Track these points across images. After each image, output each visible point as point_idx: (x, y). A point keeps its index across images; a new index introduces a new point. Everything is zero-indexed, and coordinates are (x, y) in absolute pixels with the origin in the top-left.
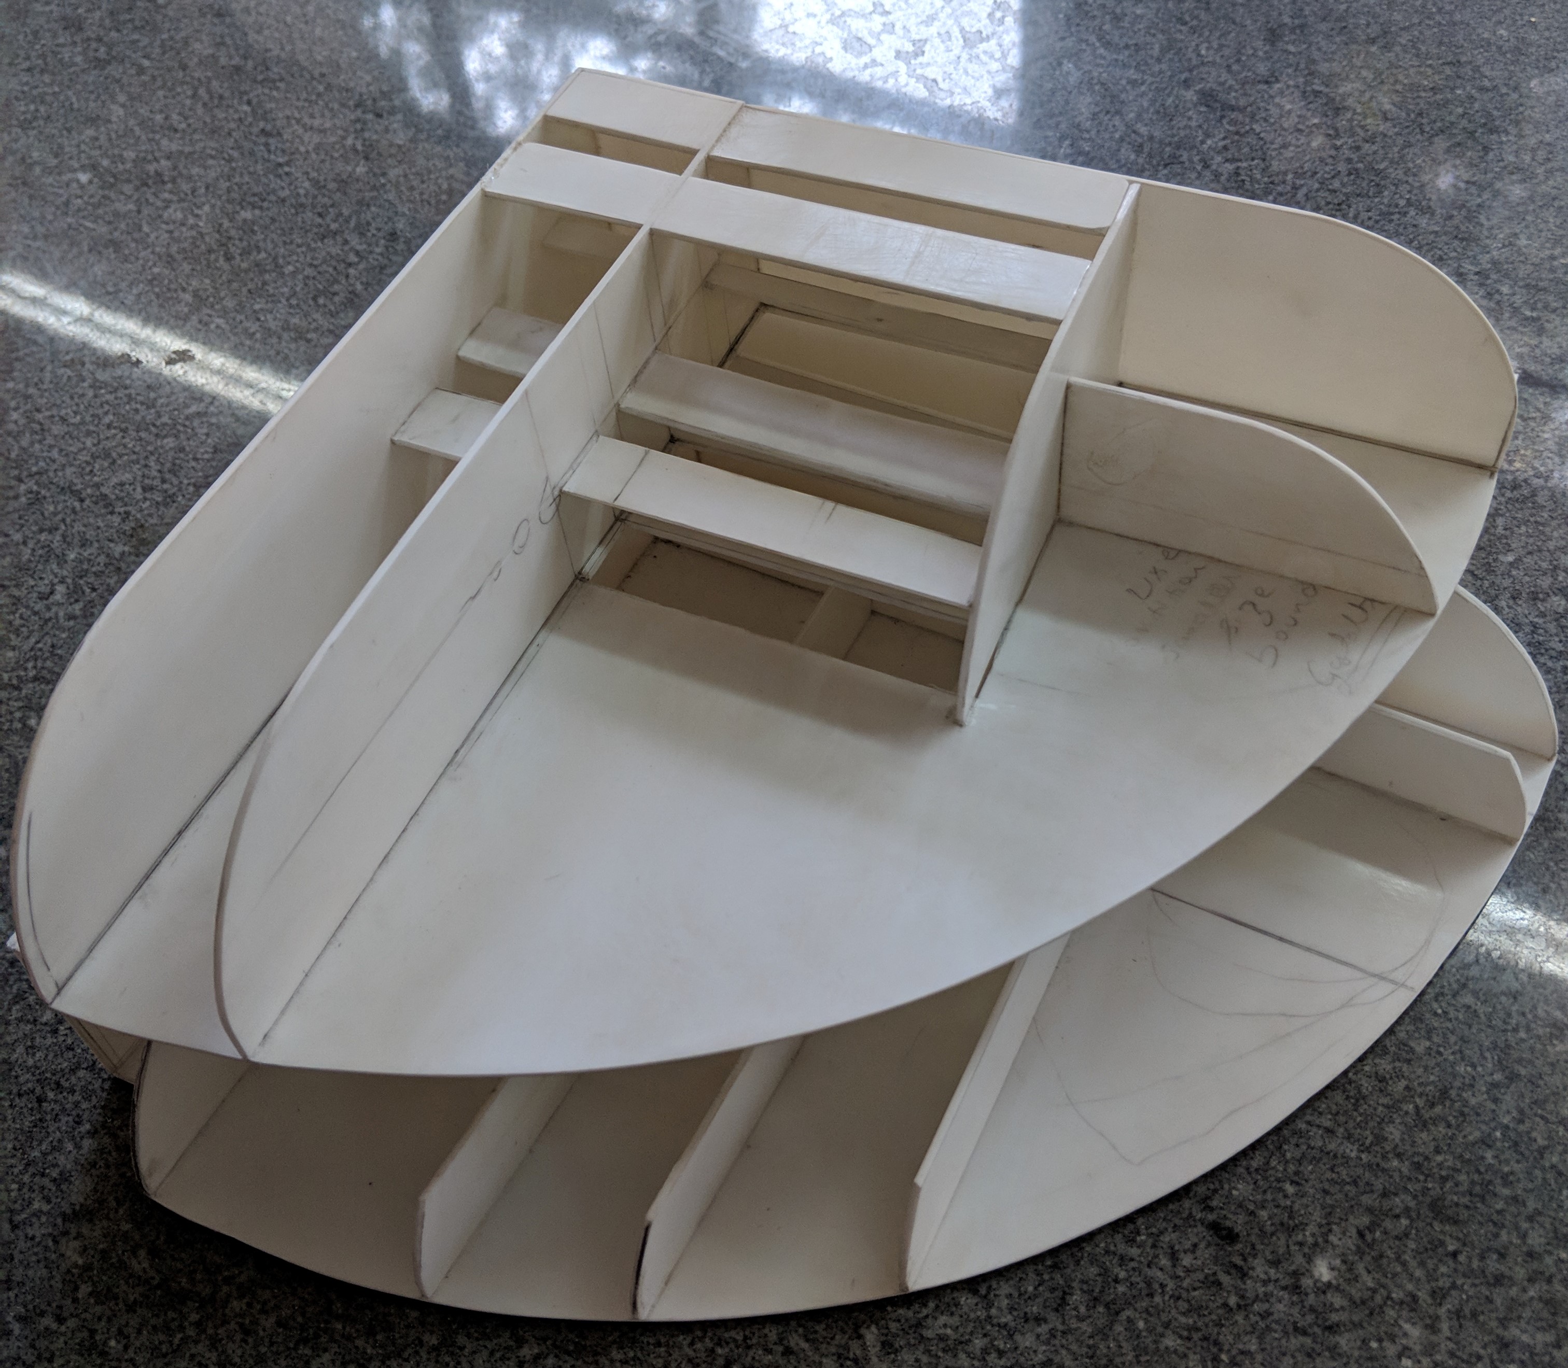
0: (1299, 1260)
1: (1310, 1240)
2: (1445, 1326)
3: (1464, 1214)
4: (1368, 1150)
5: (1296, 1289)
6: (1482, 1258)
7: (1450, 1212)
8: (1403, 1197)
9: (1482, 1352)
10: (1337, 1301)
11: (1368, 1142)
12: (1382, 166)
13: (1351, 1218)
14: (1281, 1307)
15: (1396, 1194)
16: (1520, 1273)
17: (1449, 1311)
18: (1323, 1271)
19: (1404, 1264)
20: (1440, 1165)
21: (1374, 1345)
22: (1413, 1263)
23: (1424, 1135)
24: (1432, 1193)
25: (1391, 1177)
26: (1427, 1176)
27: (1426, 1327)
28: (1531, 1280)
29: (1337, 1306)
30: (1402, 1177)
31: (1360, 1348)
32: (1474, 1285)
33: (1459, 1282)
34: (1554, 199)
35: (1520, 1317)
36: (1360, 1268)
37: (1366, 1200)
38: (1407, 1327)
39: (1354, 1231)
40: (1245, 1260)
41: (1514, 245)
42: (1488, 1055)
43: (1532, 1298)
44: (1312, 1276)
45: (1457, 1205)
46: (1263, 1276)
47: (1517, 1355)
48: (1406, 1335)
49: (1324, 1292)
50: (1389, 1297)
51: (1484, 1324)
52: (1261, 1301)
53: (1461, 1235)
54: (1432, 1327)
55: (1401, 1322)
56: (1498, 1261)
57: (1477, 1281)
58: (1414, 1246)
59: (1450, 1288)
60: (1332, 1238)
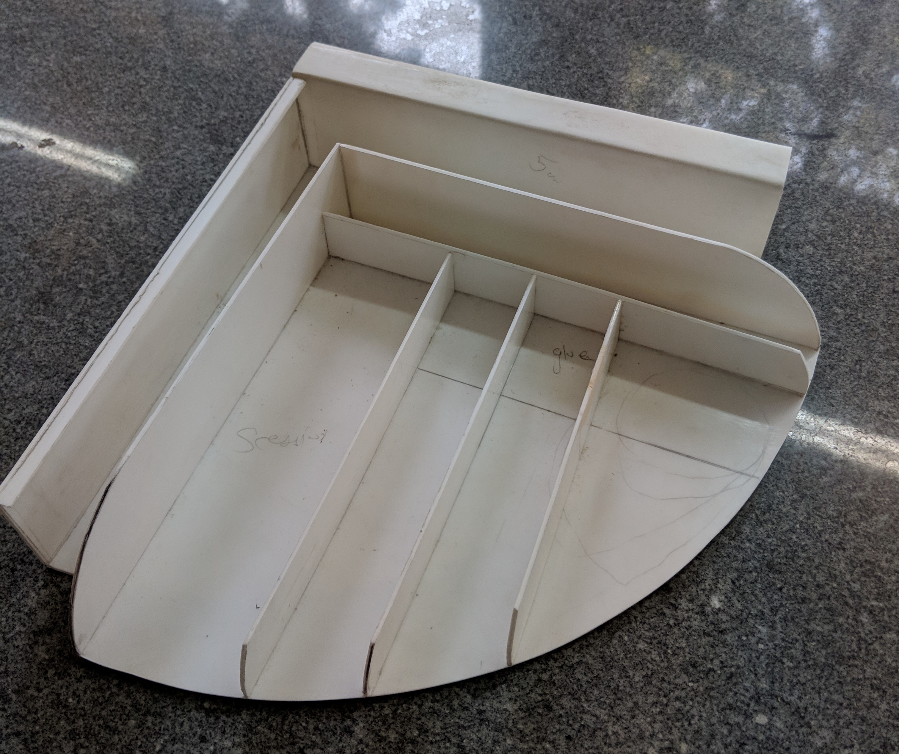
0: (703, 598)
1: (708, 587)
2: (779, 626)
3: (784, 568)
4: (734, 539)
5: (703, 613)
6: (794, 589)
7: (777, 568)
8: (753, 561)
9: (798, 637)
10: (724, 618)
11: (733, 535)
12: (704, 18)
13: (728, 574)
14: (696, 623)
15: (749, 561)
16: (814, 596)
17: (780, 618)
18: (716, 602)
19: (756, 596)
20: (770, 544)
21: (744, 638)
22: (760, 595)
23: (761, 529)
24: (767, 558)
25: (746, 552)
26: (764, 550)
27: (770, 627)
28: (819, 599)
29: (724, 620)
30: (752, 551)
31: (737, 641)
32: (792, 604)
33: (784, 603)
34: (794, 33)
35: (815, 618)
36: (734, 599)
37: (734, 565)
38: (760, 627)
39: (729, 581)
40: (676, 600)
41: (775, 59)
42: (790, 485)
43: (821, 608)
44: (710, 606)
45: (780, 563)
46: (686, 608)
47: (815, 638)
48: (759, 631)
49: (717, 614)
50: (750, 614)
51: (798, 623)
52: (686, 620)
53: (783, 579)
54: (773, 627)
55: (757, 626)
56: (802, 590)
57: (793, 602)
58: (760, 586)
59: (780, 607)
60: (719, 585)
